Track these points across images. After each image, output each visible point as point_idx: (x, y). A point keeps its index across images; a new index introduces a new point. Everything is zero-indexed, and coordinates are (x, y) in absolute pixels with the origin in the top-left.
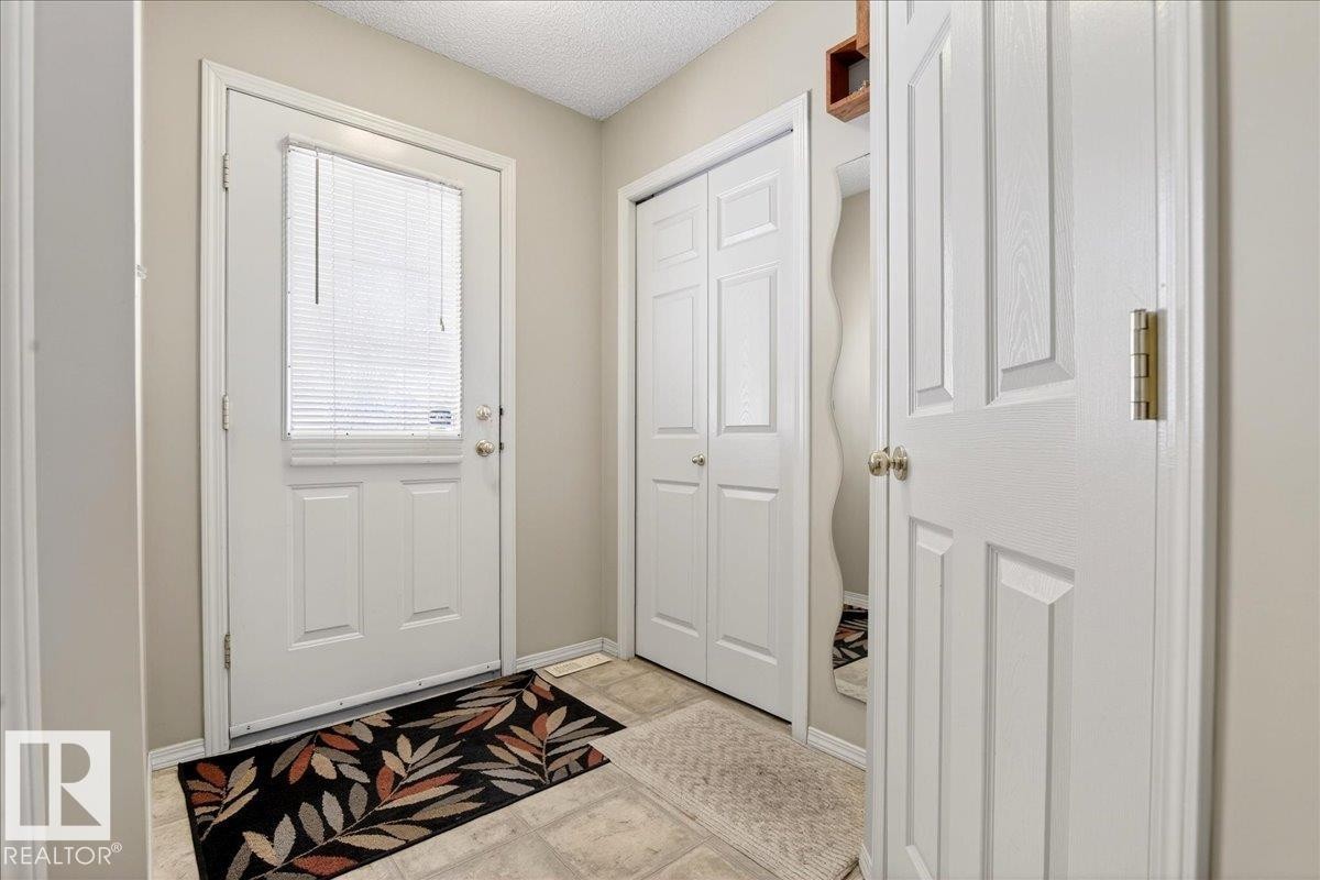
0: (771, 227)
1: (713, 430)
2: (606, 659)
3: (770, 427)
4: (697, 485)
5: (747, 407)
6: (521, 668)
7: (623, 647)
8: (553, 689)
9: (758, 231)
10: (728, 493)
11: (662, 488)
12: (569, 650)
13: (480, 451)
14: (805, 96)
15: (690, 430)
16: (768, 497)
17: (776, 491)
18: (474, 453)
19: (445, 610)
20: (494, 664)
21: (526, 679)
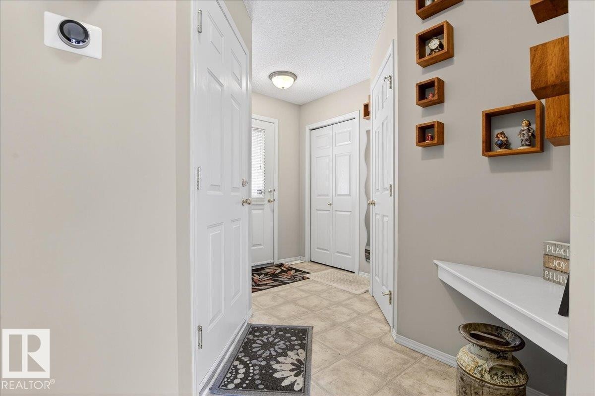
0: (349, 142)
1: (334, 196)
2: (302, 262)
3: (349, 195)
4: (329, 211)
5: (343, 189)
6: (279, 263)
7: (307, 258)
8: (289, 267)
9: (347, 143)
10: (338, 213)
11: (319, 212)
12: (291, 259)
13: (269, 201)
14: (358, 111)
15: (327, 195)
16: (349, 213)
17: (351, 212)
18: (267, 202)
19: (260, 245)
20: (272, 261)
21: (281, 265)
